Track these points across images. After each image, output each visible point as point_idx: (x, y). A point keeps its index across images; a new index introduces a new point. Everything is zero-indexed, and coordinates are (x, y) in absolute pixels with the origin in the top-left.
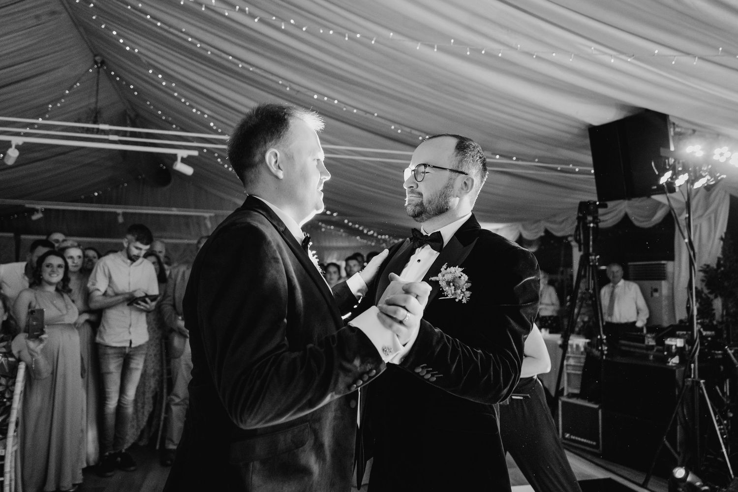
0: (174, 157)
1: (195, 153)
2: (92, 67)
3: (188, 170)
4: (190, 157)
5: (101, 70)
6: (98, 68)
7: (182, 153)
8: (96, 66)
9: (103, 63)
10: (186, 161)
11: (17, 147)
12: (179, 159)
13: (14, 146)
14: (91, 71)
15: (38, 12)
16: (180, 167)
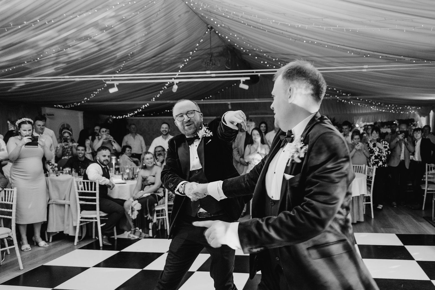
0: (239, 82)
1: (249, 78)
2: (207, 31)
3: (246, 87)
4: (246, 80)
5: (211, 31)
6: (210, 30)
7: (243, 79)
8: (209, 30)
9: (212, 28)
10: (245, 83)
11: (177, 84)
12: (242, 82)
13: (175, 84)
14: (207, 32)
15: (180, 14)
16: (243, 86)
